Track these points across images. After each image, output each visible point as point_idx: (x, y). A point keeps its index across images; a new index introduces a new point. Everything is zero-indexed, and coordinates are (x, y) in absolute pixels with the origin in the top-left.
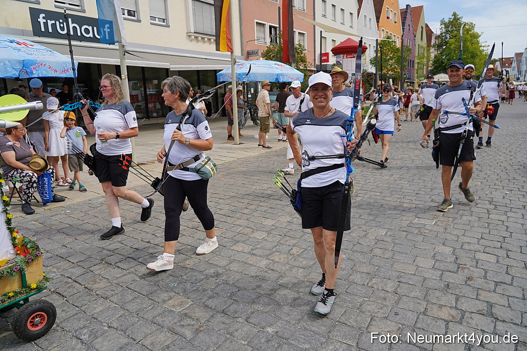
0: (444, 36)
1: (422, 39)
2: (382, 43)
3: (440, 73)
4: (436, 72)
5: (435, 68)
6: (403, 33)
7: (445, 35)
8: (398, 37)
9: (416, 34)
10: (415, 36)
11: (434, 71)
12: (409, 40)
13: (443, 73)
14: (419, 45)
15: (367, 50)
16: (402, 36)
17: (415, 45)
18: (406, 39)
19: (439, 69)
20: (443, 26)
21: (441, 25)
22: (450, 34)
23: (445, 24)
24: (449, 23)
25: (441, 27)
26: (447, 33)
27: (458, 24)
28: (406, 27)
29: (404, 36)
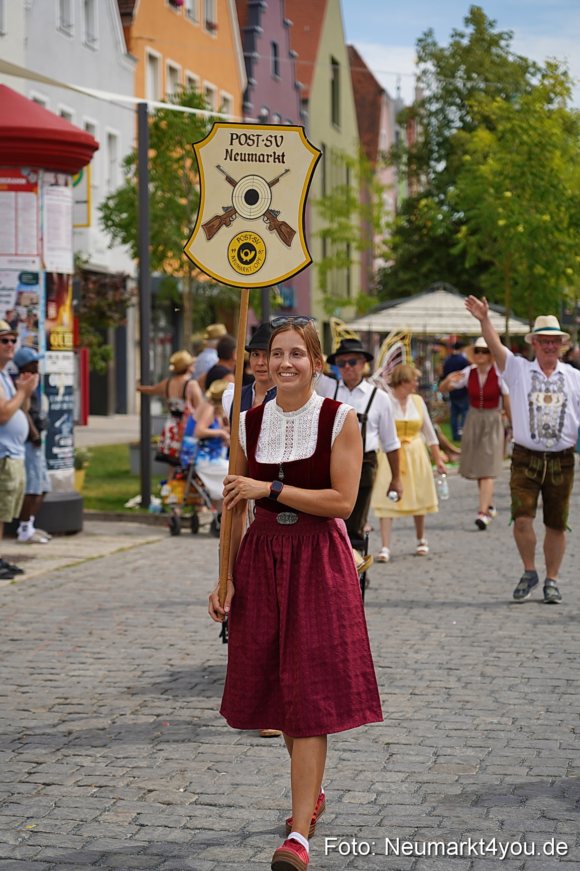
0: (435, 114)
1: (335, 118)
2: (163, 124)
3: (433, 290)
4: (410, 281)
6: (249, 83)
7: (442, 110)
8: (225, 100)
9: (307, 92)
10: (305, 101)
11: (402, 276)
13: (445, 289)
14: (324, 146)
15: (96, 154)
16: (246, 97)
18: (265, 110)
19: (424, 269)
20: (430, 66)
21: (421, 59)
22: (461, 107)
23: (438, 57)
24: (453, 55)
25: (418, 72)
26: (450, 100)
27: (492, 62)
28: (264, 54)
29: (252, 95)
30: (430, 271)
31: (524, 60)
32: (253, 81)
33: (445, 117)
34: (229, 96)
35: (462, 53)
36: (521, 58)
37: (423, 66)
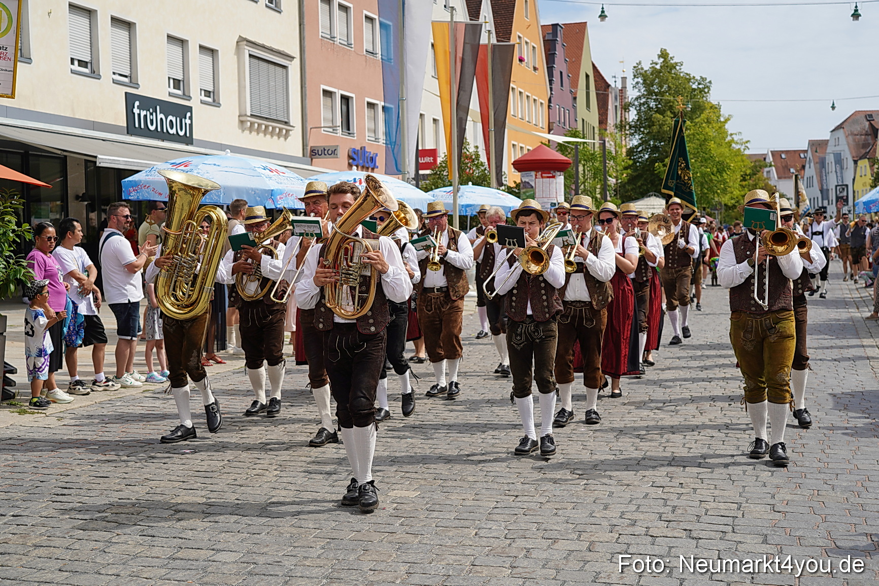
0: (644, 104)
1: (588, 106)
3: (649, 196)
5: (632, 180)
6: (551, 94)
7: (646, 102)
8: (541, 103)
9: (576, 93)
10: (575, 98)
11: (628, 187)
12: (562, 109)
13: (655, 195)
14: (583, 120)
16: (550, 101)
17: (576, 120)
18: (557, 107)
19: (639, 184)
20: (640, 80)
21: (635, 76)
22: (655, 100)
23: (645, 76)
24: (652, 74)
25: (634, 83)
26: (650, 97)
27: (673, 78)
28: (556, 78)
29: (552, 99)
30: (642, 185)
31: (689, 75)
32: (553, 92)
33: (649, 106)
34: (543, 102)
35: (656, 73)
36: (687, 74)
37: (636, 80)
